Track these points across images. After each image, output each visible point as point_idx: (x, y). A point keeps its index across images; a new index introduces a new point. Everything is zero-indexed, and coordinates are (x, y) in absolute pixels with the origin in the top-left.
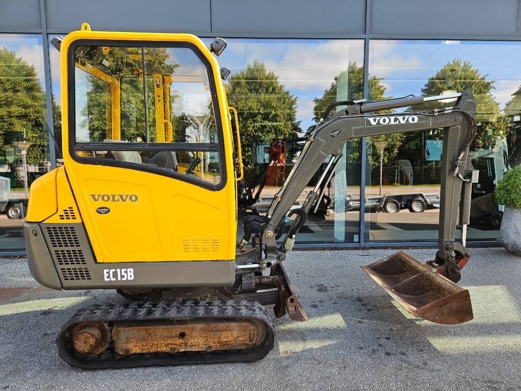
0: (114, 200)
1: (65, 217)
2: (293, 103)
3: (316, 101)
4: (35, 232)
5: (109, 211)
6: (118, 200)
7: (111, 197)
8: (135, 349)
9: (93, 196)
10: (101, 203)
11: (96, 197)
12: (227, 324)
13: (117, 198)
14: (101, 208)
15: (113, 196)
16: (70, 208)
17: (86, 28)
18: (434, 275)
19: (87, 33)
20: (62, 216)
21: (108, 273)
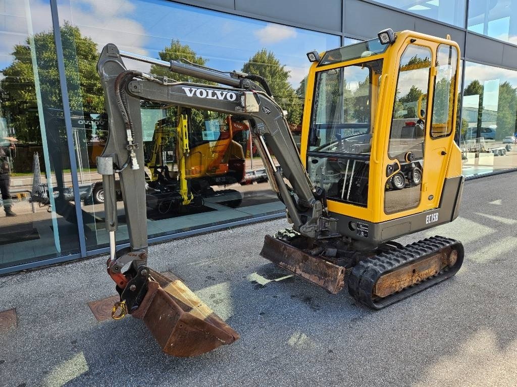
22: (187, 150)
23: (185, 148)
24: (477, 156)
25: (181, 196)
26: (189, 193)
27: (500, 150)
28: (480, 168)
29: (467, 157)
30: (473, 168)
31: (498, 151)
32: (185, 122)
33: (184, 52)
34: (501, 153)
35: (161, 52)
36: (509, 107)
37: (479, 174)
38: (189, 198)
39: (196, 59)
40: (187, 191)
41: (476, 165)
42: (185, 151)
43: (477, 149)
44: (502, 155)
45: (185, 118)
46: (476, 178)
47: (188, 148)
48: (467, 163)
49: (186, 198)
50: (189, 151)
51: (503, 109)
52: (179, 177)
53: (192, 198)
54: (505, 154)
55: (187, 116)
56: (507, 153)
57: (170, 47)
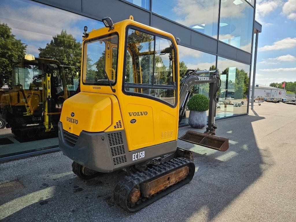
0: (138, 115)
1: (117, 127)
2: (23, 48)
3: (40, 50)
4: (103, 138)
5: (136, 121)
6: (140, 115)
7: (137, 113)
8: (153, 193)
9: (130, 113)
10: (133, 117)
11: (131, 114)
12: (181, 169)
13: (140, 113)
14: (132, 120)
15: (138, 113)
16: (119, 121)
17: (131, 19)
18: (211, 136)
19: (132, 21)
20: (115, 126)
21: (134, 156)
22: (49, 96)
23: (48, 95)
24: (225, 107)
25: (44, 126)
26: (49, 124)
27: (239, 104)
28: (227, 113)
29: (220, 107)
30: (223, 112)
31: (237, 105)
32: (49, 78)
33: (69, 38)
34: (239, 105)
35: (54, 37)
36: (244, 82)
37: (227, 116)
38: (50, 127)
39: (76, 43)
40: (48, 123)
41: (225, 111)
42: (48, 97)
43: (228, 103)
44: (240, 106)
45: (49, 76)
46: (225, 118)
47: (50, 95)
48: (220, 110)
49: (47, 127)
50: (51, 97)
51: (241, 83)
52: (44, 113)
53: (52, 127)
54: (241, 106)
55: (50, 75)
56: (242, 105)
57: (61, 34)
